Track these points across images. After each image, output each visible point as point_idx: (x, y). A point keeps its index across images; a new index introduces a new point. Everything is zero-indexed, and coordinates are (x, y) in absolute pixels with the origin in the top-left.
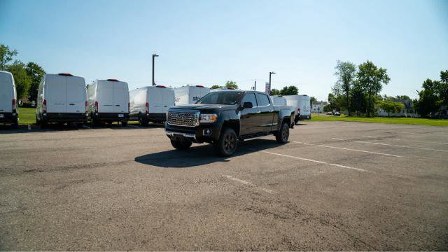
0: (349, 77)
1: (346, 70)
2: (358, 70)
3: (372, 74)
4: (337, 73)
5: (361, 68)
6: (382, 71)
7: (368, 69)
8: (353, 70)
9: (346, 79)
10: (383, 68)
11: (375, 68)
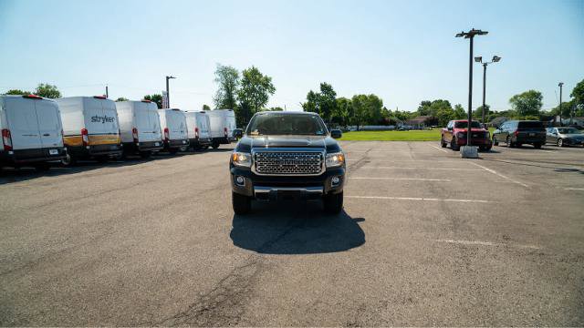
0: (232, 86)
1: (228, 76)
2: (241, 77)
3: (257, 82)
4: (217, 80)
5: (245, 74)
6: (267, 80)
7: (253, 77)
8: (236, 76)
9: (229, 87)
10: (268, 76)
11: (261, 76)
